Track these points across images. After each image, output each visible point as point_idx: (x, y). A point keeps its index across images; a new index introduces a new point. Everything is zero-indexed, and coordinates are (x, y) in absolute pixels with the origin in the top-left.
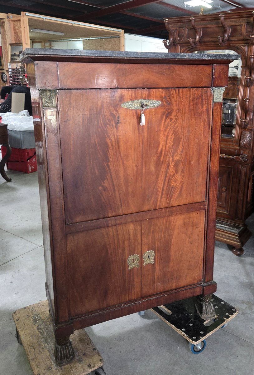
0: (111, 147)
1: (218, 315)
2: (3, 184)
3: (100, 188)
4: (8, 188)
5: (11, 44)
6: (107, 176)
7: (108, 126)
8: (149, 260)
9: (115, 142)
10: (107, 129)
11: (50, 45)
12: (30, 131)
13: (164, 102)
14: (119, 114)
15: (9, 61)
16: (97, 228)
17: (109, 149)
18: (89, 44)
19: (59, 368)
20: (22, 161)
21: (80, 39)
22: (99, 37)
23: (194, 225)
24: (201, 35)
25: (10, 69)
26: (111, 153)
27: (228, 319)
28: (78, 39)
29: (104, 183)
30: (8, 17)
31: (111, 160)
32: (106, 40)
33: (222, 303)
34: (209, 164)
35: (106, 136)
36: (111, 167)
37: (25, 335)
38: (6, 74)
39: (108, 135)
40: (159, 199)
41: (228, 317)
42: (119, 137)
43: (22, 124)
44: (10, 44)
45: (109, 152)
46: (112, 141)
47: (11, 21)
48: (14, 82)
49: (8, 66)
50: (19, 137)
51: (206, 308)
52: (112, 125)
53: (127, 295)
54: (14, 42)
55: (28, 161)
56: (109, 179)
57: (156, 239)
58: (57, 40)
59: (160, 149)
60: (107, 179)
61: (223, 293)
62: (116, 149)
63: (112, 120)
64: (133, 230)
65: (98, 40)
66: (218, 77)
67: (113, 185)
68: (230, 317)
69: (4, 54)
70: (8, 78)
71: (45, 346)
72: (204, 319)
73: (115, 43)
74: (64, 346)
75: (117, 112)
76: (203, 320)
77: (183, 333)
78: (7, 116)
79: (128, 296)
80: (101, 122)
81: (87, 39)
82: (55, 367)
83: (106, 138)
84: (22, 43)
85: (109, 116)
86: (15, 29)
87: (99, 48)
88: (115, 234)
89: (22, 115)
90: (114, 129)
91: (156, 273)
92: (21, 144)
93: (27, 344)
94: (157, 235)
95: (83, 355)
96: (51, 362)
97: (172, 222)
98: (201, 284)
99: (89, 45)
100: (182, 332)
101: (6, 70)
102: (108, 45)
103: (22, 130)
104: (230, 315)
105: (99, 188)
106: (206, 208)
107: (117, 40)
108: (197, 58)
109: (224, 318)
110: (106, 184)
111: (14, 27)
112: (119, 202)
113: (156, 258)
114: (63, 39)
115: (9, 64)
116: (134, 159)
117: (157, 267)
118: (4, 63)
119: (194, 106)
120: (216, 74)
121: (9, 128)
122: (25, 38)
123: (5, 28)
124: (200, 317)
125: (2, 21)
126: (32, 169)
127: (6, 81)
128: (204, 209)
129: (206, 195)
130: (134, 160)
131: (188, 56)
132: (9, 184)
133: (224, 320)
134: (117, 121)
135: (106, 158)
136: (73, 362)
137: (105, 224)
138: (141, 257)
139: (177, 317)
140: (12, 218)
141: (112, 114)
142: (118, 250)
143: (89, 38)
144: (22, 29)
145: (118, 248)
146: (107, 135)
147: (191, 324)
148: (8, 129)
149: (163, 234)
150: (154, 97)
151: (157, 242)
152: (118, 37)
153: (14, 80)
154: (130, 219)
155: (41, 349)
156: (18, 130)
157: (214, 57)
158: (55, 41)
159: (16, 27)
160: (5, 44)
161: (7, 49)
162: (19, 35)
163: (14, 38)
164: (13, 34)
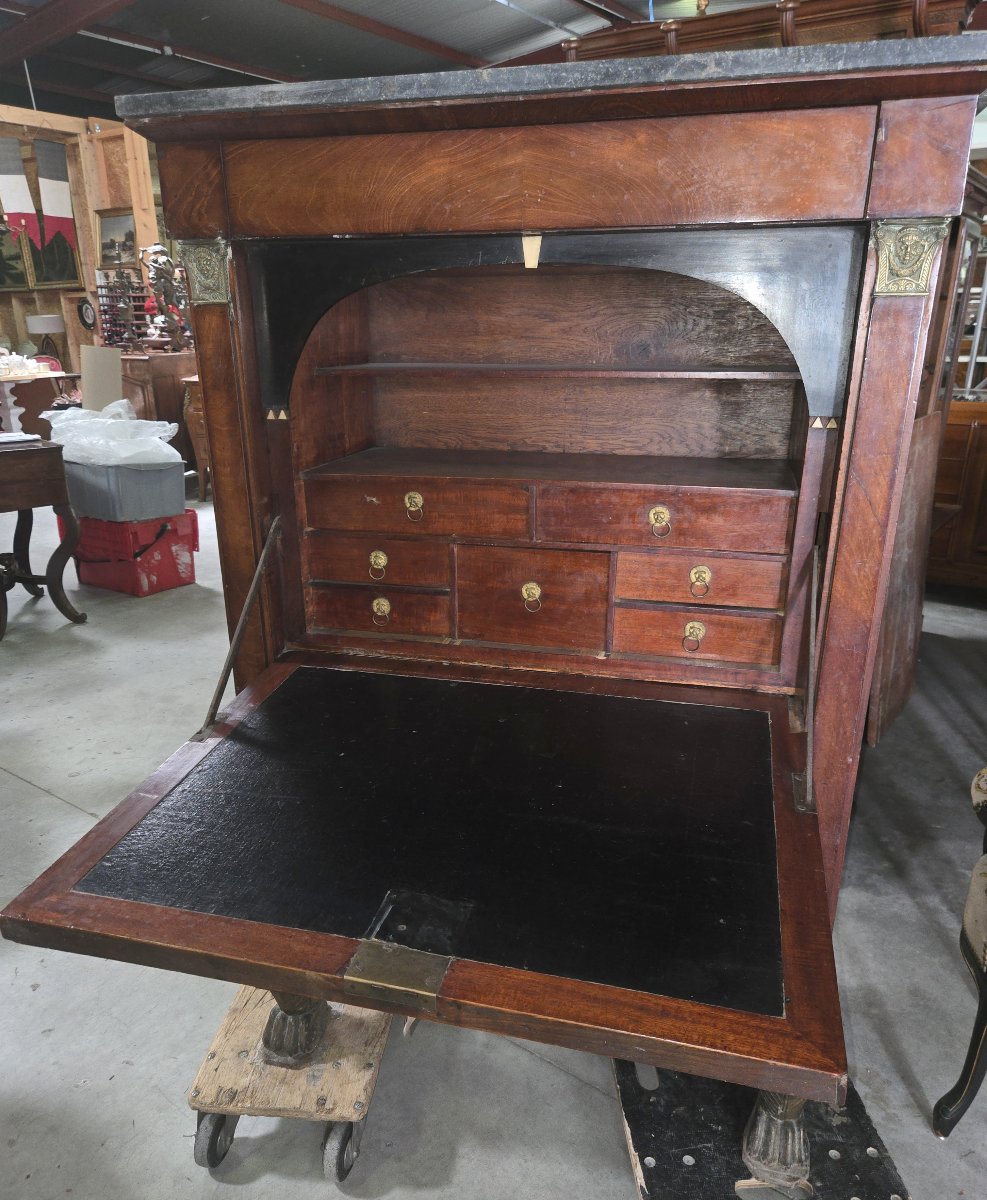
2: (60, 629)
4: (74, 642)
5: (100, 213)
12: (139, 465)
15: (99, 263)
20: (120, 560)
25: (101, 287)
30: (88, 129)
33: (871, 1150)
38: (90, 305)
43: (112, 443)
44: (97, 212)
47: (98, 140)
48: (116, 325)
49: (95, 280)
50: (106, 484)
54: (108, 206)
55: (139, 559)
69: (84, 244)
70: (98, 317)
77: (639, 1172)
78: (67, 420)
84: (131, 208)
86: (109, 167)
89: (113, 417)
92: (114, 506)
100: (639, 1166)
101: (91, 292)
103: (113, 462)
111: (107, 160)
115: (97, 272)
118: (84, 271)
121: (67, 455)
122: (139, 192)
123: (81, 163)
124: (740, 1153)
125: (72, 140)
126: (150, 583)
127: (94, 324)
132: (79, 631)
139: (662, 1110)
140: (69, 746)
144: (129, 165)
147: (688, 1160)
148: (65, 458)
153: (115, 320)
156: (101, 463)
159: (114, 160)
160: (85, 213)
161: (90, 227)
162: (122, 183)
163: (108, 194)
164: (105, 181)
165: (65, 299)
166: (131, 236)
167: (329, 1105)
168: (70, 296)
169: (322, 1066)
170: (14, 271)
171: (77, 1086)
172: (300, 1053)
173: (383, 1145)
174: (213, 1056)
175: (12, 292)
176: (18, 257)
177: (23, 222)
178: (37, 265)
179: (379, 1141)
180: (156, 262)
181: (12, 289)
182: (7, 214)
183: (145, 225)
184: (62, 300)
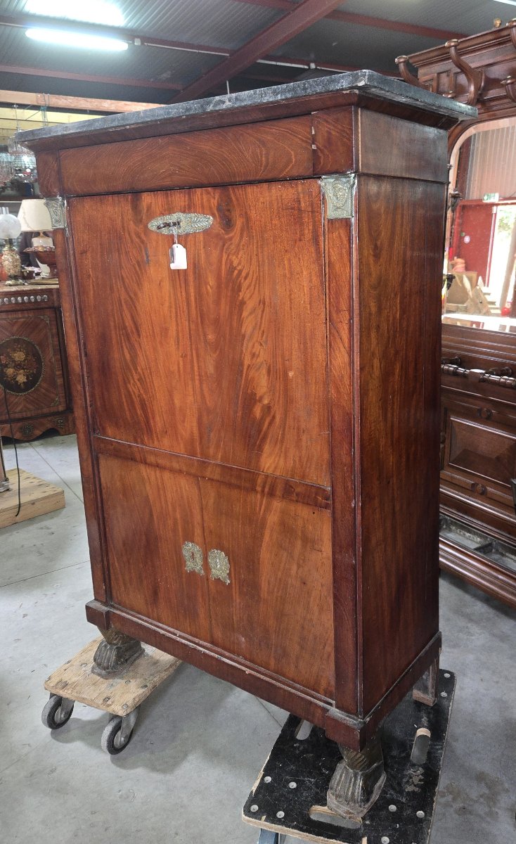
13: (218, 218)
23: (309, 542)
24: (483, 84)
53: (188, 622)
66: (325, 147)
79: (190, 625)
91: (234, 608)
94: (230, 523)
108: (250, 103)
113: (233, 575)
116: (177, 340)
117: (236, 597)
120: (319, 139)
128: (327, 509)
130: (178, 342)
131: (230, 101)
134: (145, 258)
138: (206, 556)
139: (297, 752)
149: (241, 526)
150: (199, 208)
151: (231, 540)
157: (289, 91)
167: (109, 702)
169: (119, 681)
171: (14, 672)
172: (110, 670)
173: (149, 742)
174: (69, 662)
179: (147, 740)
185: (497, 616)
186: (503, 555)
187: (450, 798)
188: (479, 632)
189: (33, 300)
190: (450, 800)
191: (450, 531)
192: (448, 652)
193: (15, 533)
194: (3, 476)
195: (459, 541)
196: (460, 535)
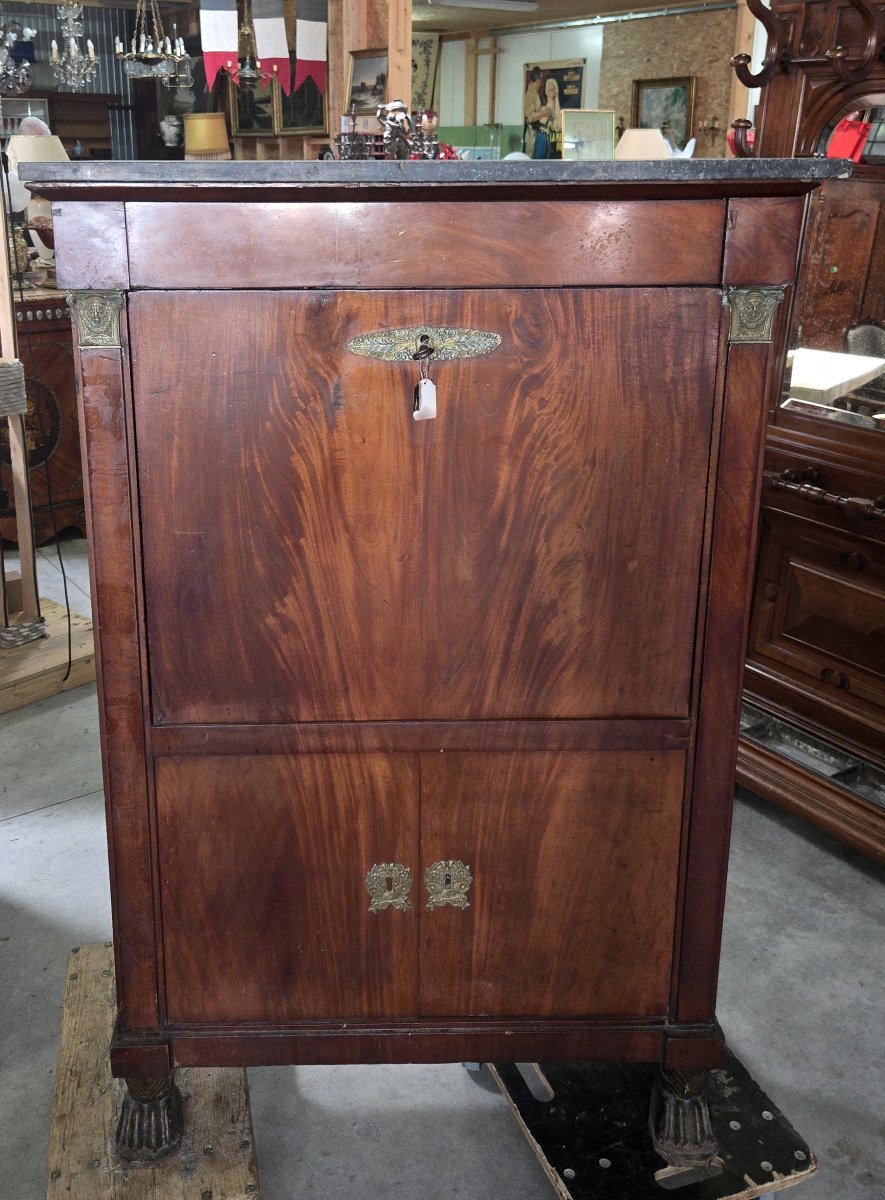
0: (307, 485)
1: (729, 1157)
3: (270, 620)
5: (355, 54)
6: (296, 585)
7: (298, 413)
8: (448, 895)
9: (325, 469)
10: (297, 425)
11: (495, 46)
13: (515, 337)
14: (340, 377)
15: (346, 108)
16: (257, 752)
17: (302, 493)
18: (623, 36)
19: (120, 1172)
21: (595, 21)
22: (662, 10)
23: (637, 802)
25: (345, 135)
26: (309, 507)
27: (760, 1187)
28: (589, 22)
29: (284, 605)
31: (309, 530)
32: (687, 20)
33: (766, 1114)
34: (704, 579)
35: (293, 448)
36: (309, 554)
37: (72, 1033)
38: (332, 153)
39: (300, 444)
40: (491, 686)
41: (764, 1178)
42: (338, 455)
44: (351, 53)
45: (302, 503)
46: (312, 466)
49: (340, 126)
51: (677, 1115)
52: (316, 413)
53: (364, 997)
54: (363, 47)
56: (299, 593)
57: (477, 825)
58: (517, 27)
59: (496, 505)
60: (294, 591)
61: (816, 1070)
62: (327, 496)
63: (315, 396)
64: (388, 780)
65: (658, 20)
67: (317, 618)
68: (772, 1179)
69: (334, 87)
71: (110, 1085)
72: (665, 1155)
73: (717, 31)
74: (146, 1106)
75: (335, 368)
76: (660, 1157)
77: (562, 1186)
79: (369, 1001)
80: (273, 399)
81: (620, 18)
82: (108, 1167)
83: (292, 454)
84: (387, 49)
85: (303, 381)
87: (657, 48)
88: (320, 780)
90: (320, 425)
91: (475, 943)
93: (66, 1061)
94: (482, 811)
95: (207, 1152)
96: (105, 1145)
97: (543, 777)
98: (663, 1023)
99: (625, 39)
100: (560, 1180)
101: (334, 139)
102: (692, 38)
104: (775, 1173)
105: (267, 620)
106: (688, 744)
107: (727, 17)
109: (746, 1177)
110: (290, 607)
112: (337, 677)
113: (478, 891)
114: (539, 25)
115: (343, 118)
116: (392, 534)
117: (481, 924)
118: (331, 116)
119: (640, 356)
122: (397, 32)
124: (650, 1143)
128: (680, 748)
129: (691, 694)
130: (395, 537)
133: (743, 1186)
134: (333, 400)
135: (292, 524)
136: (165, 1166)
137: (286, 743)
138: (419, 876)
139: (564, 1119)
141: (313, 375)
142: (331, 839)
143: (626, 14)
145: (330, 830)
146: (295, 445)
147: (605, 1162)
149: (504, 810)
150: (472, 319)
151: (480, 837)
152: (733, 8)
154: (375, 741)
155: (96, 1091)
158: (511, 30)
160: (340, 54)
161: (342, 69)
162: (381, 21)
163: (366, 34)
164: (364, 17)
165: (308, 145)
166: (382, 80)
167: (217, 1196)
168: (314, 143)
170: (260, 115)
175: (257, 137)
176: (268, 100)
177: (275, 68)
178: (285, 110)
180: (393, 120)
181: (258, 134)
182: (261, 60)
183: (399, 68)
184: (305, 146)
185: (868, 883)
186: (875, 787)
187: (846, 1159)
188: (843, 906)
189: (50, 317)
190: (848, 1162)
191: (781, 741)
192: (801, 938)
193: (66, 707)
194: (36, 614)
195: (797, 758)
196: (798, 749)
